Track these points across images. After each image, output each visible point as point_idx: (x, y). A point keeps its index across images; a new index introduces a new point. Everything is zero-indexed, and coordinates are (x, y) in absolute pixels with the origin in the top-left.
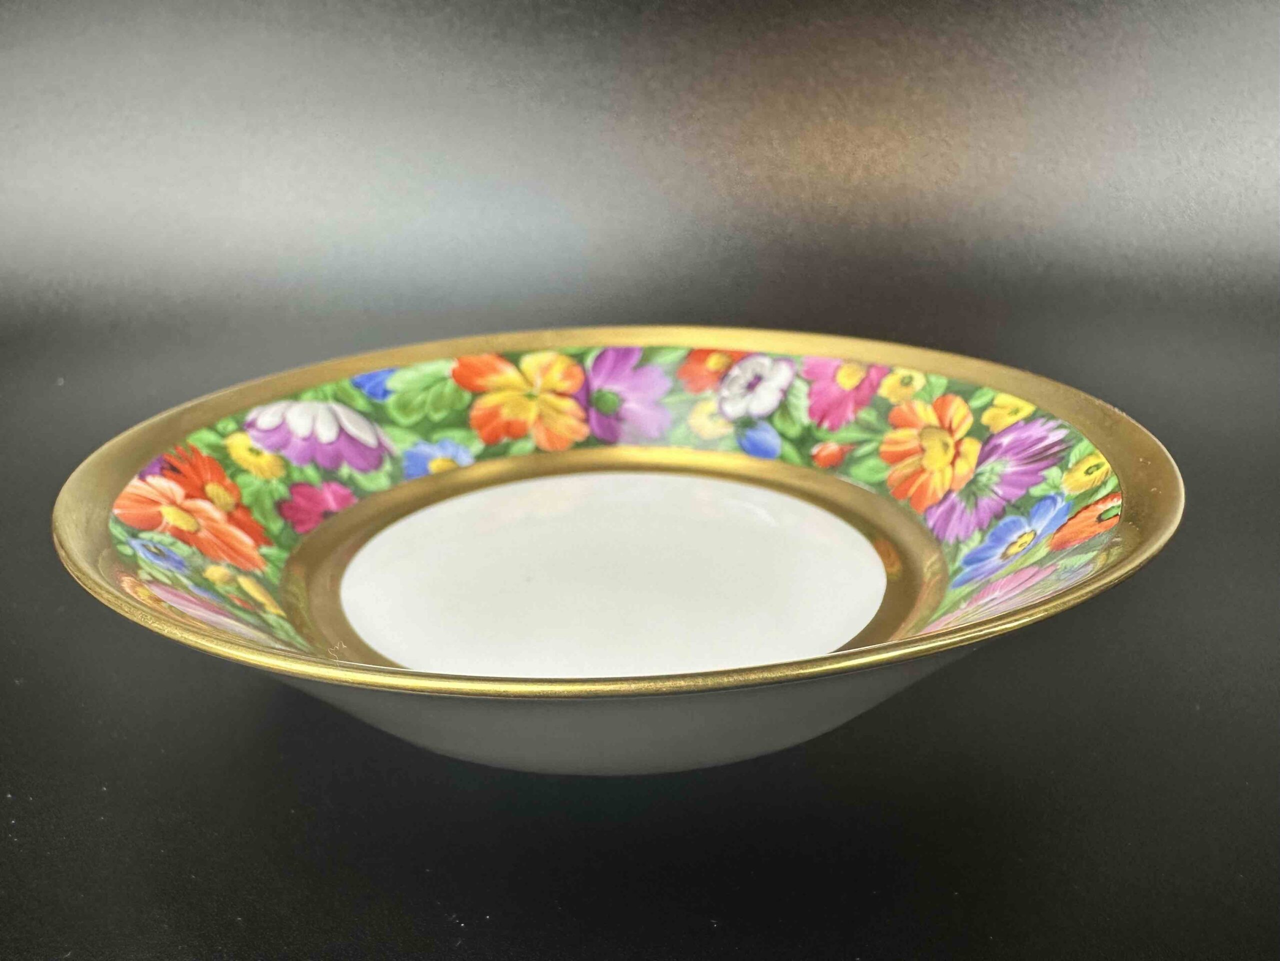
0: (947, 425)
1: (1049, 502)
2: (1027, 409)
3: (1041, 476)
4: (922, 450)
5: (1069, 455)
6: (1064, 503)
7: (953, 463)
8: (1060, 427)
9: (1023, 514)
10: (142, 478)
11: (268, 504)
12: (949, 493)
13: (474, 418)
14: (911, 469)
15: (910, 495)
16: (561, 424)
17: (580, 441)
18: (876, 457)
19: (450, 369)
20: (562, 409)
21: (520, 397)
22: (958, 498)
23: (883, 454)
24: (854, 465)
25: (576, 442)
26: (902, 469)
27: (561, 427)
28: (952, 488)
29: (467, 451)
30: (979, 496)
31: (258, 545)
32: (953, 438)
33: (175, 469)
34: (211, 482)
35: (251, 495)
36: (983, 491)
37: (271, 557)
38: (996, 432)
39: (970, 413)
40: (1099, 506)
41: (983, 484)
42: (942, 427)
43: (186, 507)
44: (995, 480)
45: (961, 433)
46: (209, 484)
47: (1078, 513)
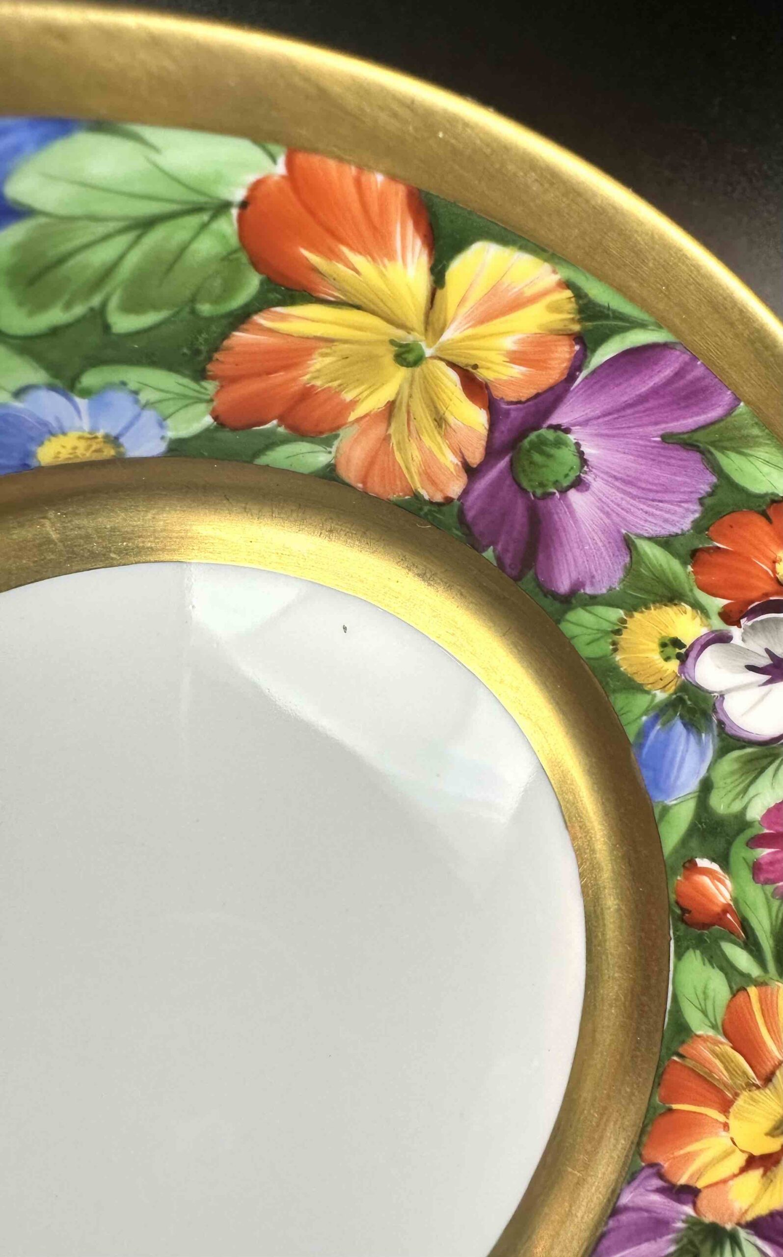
13: (228, 349)
14: (725, 1076)
15: (675, 1106)
16: (421, 448)
17: (427, 497)
18: (731, 988)
19: (251, 178)
20: (451, 419)
21: (382, 342)
22: (680, 1225)
23: (741, 996)
24: (702, 953)
25: (417, 496)
26: (721, 1057)
27: (416, 453)
28: (702, 1196)
29: (161, 424)
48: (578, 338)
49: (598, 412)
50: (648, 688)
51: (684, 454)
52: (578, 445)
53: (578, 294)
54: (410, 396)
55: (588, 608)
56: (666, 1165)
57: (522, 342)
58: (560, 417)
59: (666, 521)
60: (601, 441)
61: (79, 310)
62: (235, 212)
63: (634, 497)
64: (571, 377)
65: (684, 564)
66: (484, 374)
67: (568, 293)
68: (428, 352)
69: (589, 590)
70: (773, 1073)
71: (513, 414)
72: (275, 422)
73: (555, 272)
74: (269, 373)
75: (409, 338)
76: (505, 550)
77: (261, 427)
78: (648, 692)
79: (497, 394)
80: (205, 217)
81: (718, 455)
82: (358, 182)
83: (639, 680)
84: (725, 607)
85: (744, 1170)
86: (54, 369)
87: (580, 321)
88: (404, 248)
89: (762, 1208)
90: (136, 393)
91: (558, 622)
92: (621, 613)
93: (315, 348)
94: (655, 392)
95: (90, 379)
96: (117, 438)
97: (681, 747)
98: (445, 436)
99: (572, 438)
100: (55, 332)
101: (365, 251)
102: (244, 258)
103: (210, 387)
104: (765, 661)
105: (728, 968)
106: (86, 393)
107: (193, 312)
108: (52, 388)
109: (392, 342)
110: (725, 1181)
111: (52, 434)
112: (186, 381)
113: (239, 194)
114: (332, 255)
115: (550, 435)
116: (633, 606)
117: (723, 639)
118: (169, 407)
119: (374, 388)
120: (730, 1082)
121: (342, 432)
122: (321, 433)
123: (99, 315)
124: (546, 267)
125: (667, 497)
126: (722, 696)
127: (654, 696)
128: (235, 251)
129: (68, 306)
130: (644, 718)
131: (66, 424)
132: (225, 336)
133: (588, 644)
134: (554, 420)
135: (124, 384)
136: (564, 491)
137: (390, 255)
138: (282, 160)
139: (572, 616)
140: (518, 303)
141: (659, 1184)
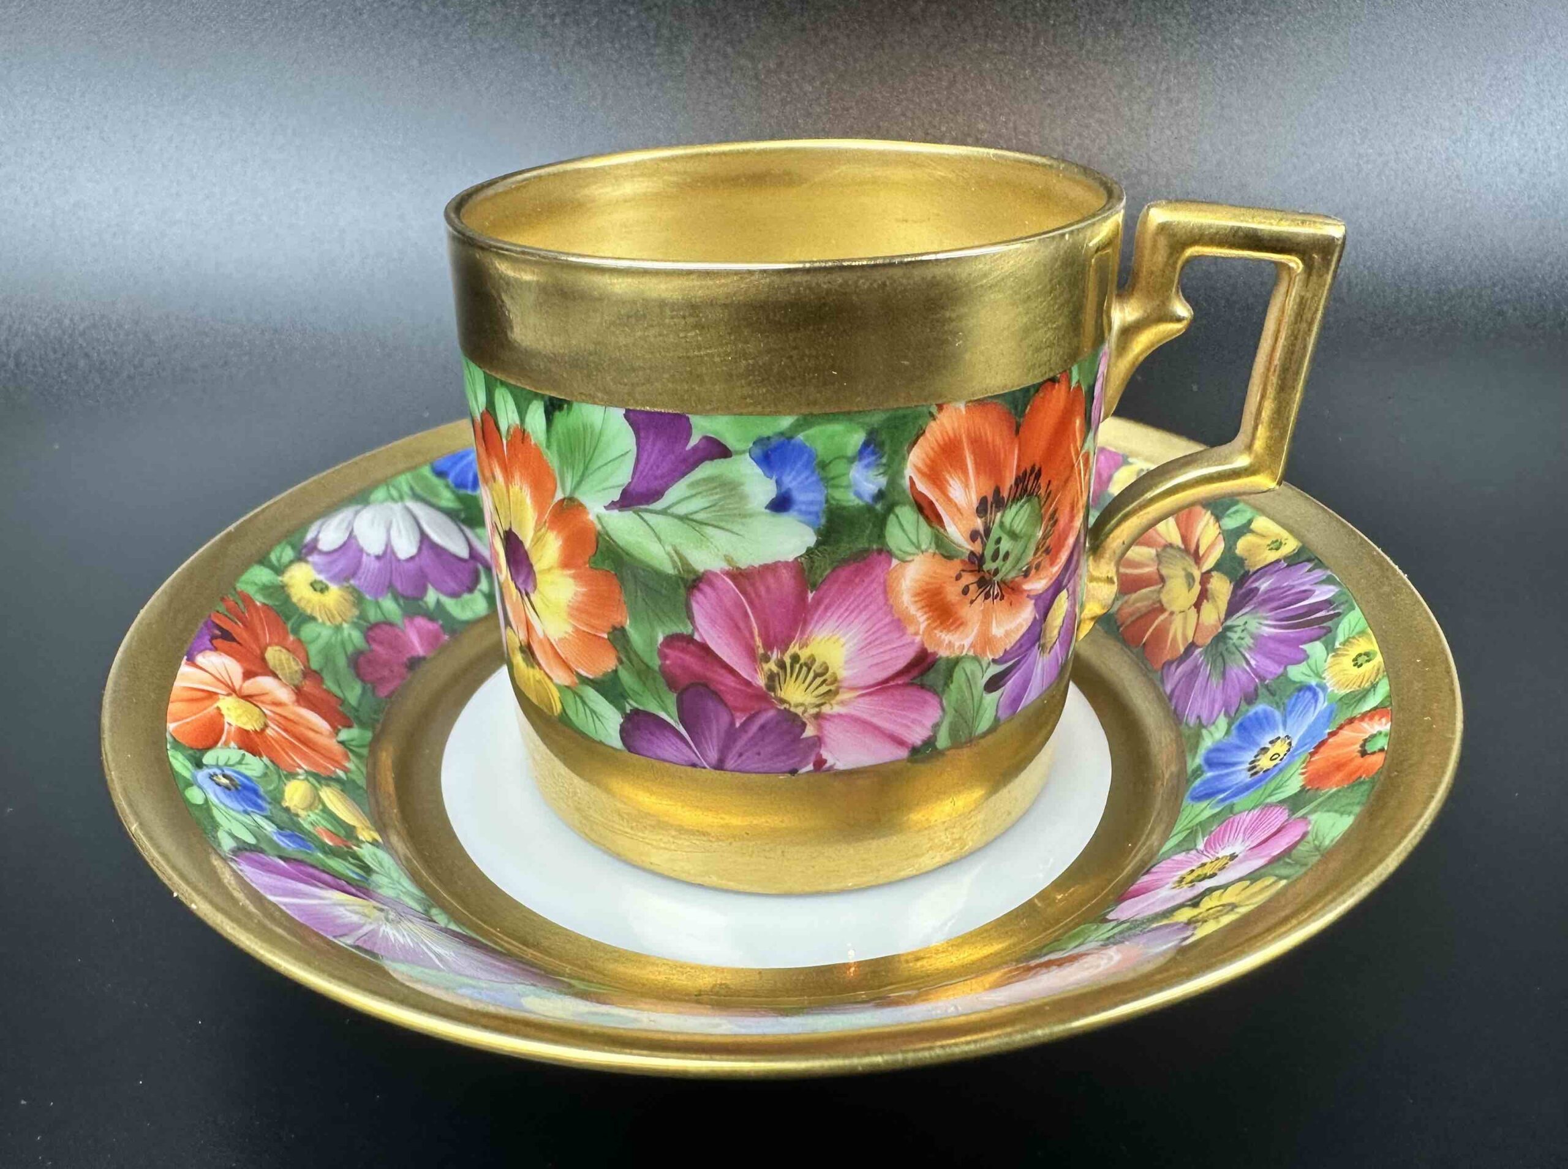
0: (1193, 547)
1: (1308, 695)
2: (1291, 545)
3: (1304, 651)
4: (1162, 580)
5: (1337, 625)
6: (1326, 704)
7: (1198, 605)
8: (1329, 581)
9: (1278, 707)
10: (191, 661)
11: (342, 662)
12: (1191, 647)
14: (1147, 604)
15: (1145, 640)
22: (1202, 659)
26: (1136, 602)
28: (1196, 641)
30: (1228, 661)
31: (336, 731)
32: (1199, 568)
33: (227, 636)
34: (270, 644)
35: (320, 652)
36: (1233, 653)
37: (354, 743)
38: (1252, 570)
39: (1221, 536)
40: (1365, 725)
41: (1234, 644)
42: (1186, 550)
43: (246, 692)
44: (1249, 641)
45: (1209, 563)
46: (269, 649)
47: (1341, 727)
56: (1167, 656)
70: (1161, 576)
85: (1198, 612)
89: (1223, 605)
110: (1198, 624)
120: (1151, 603)
141: (1175, 664)
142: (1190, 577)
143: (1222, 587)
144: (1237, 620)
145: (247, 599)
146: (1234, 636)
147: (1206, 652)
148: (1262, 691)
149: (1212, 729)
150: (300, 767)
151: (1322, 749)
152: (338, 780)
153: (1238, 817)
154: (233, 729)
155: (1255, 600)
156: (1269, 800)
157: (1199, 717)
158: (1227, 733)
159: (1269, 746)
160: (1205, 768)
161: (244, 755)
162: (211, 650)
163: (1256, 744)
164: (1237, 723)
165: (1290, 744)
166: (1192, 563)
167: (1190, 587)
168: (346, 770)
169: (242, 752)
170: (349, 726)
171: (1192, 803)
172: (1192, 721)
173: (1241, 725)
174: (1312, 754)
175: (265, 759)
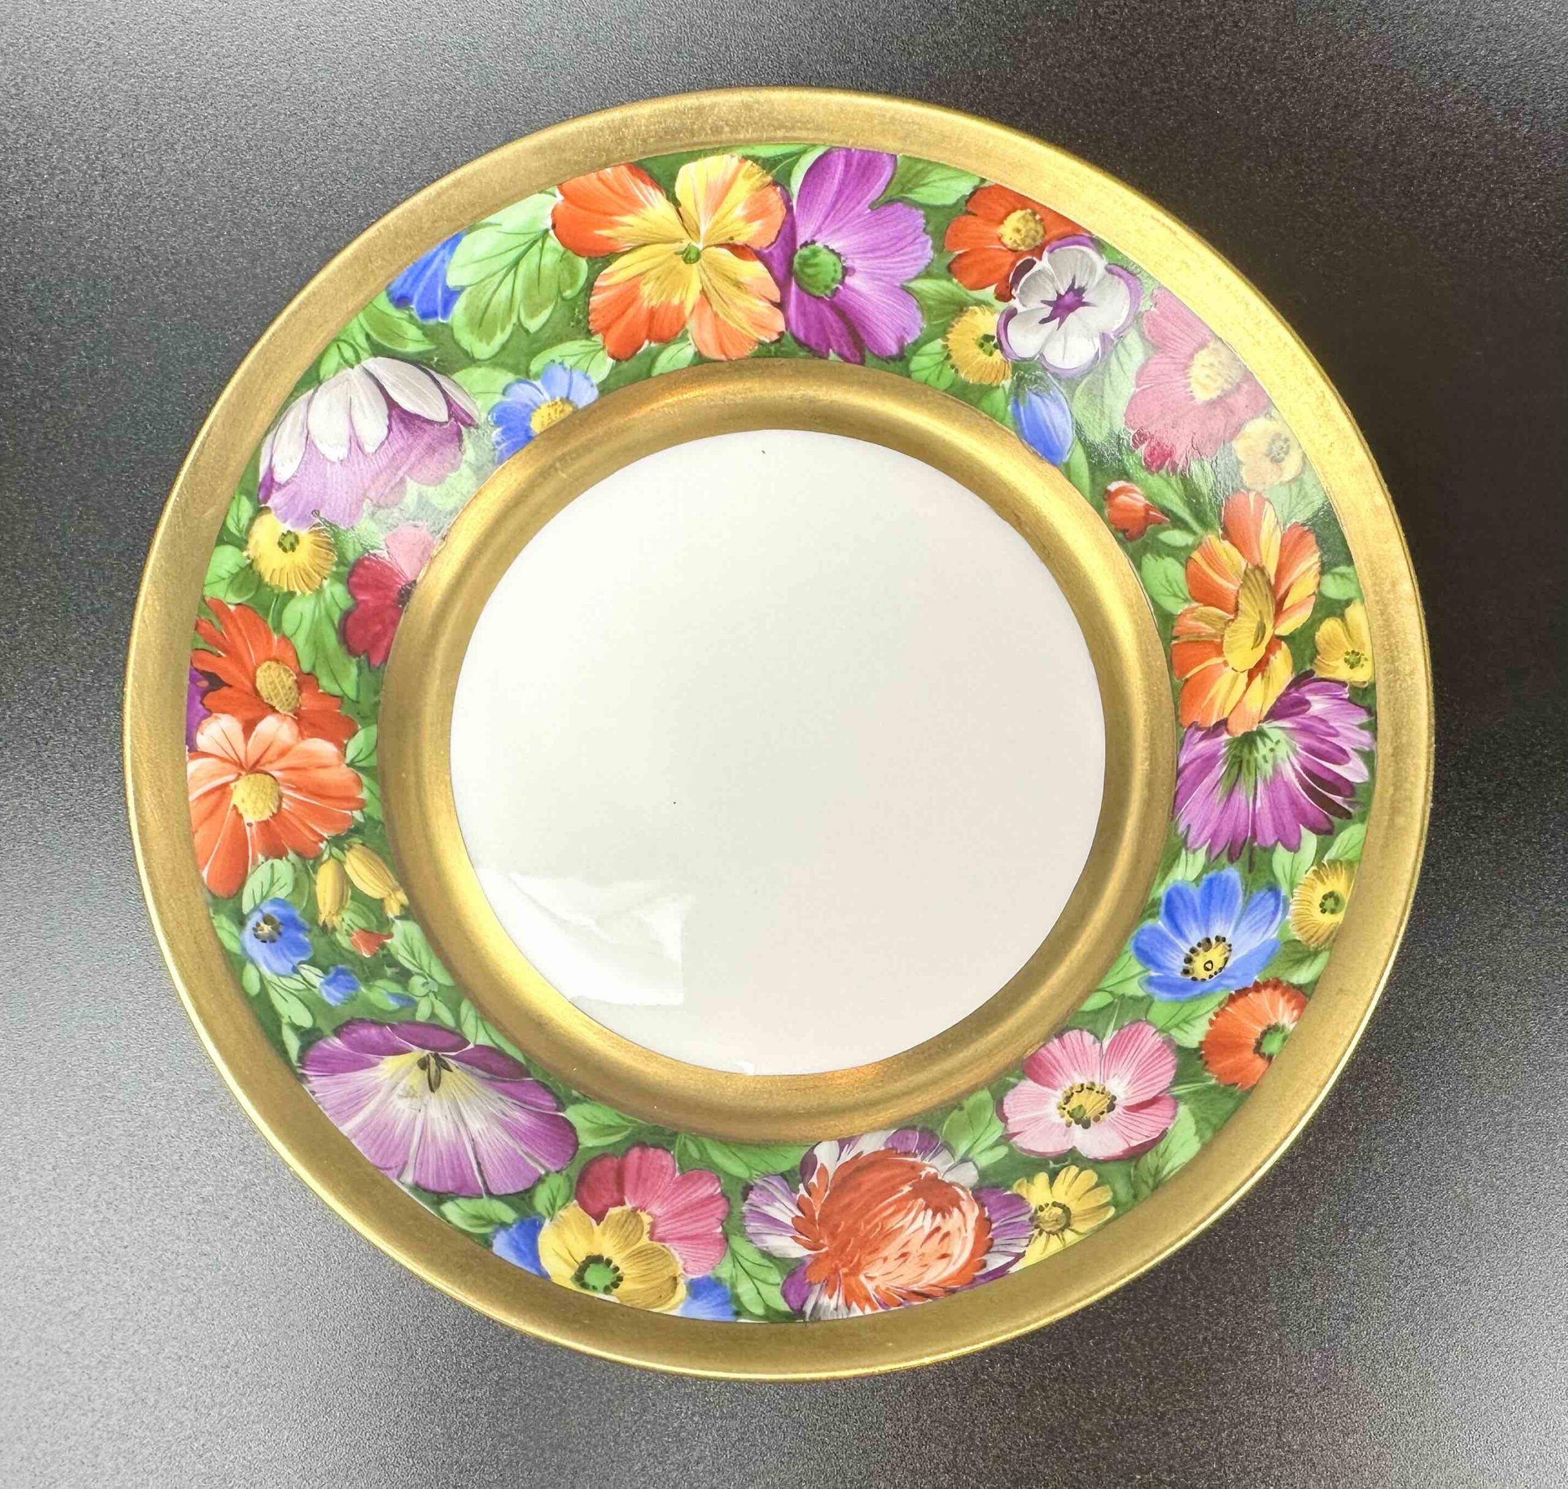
0: (1282, 590)
1: (1271, 905)
2: (1365, 673)
3: (1300, 837)
4: (1236, 610)
5: (1340, 830)
6: (1275, 937)
8: (1367, 757)
10: (194, 748)
12: (1223, 725)
13: (594, 310)
14: (1209, 629)
15: (1188, 676)
16: (740, 309)
17: (768, 341)
18: (1181, 564)
19: (550, 211)
20: (742, 280)
21: (671, 257)
22: (1224, 750)
23: (1191, 566)
24: (1152, 553)
25: (761, 343)
26: (1201, 618)
27: (740, 315)
28: (1229, 721)
29: (587, 378)
30: (1242, 778)
31: (342, 748)
32: (1275, 627)
33: (215, 682)
34: (258, 665)
35: (307, 641)
36: (1250, 773)
37: (361, 757)
38: (1318, 674)
39: (1313, 598)
40: (1281, 1003)
41: (1256, 760)
42: (1273, 589)
43: (252, 759)
44: (1268, 768)
45: (1287, 627)
46: (258, 672)
47: (1266, 985)
48: (775, 183)
49: (821, 218)
50: (995, 385)
51: (890, 209)
52: (827, 247)
53: (755, 159)
54: (710, 280)
55: (920, 352)
56: (1198, 719)
57: (745, 207)
58: (803, 236)
59: (915, 259)
60: (839, 235)
61: (509, 329)
62: (551, 232)
63: (886, 256)
64: (789, 209)
65: (949, 280)
66: (740, 240)
67: (750, 162)
68: (700, 246)
69: (909, 340)
70: (1237, 603)
71: (775, 254)
72: (647, 342)
73: (732, 157)
74: (623, 313)
75: (685, 245)
76: (840, 346)
77: (642, 350)
78: (998, 387)
79: (756, 247)
80: (540, 244)
81: (909, 196)
82: (600, 179)
83: (986, 383)
84: (996, 291)
85: (1248, 685)
86: (514, 369)
87: (768, 173)
88: (646, 198)
89: (1271, 701)
90: (561, 364)
91: (909, 376)
92: (939, 342)
93: (639, 283)
94: (843, 184)
95: (535, 366)
96: (568, 398)
97: (1045, 413)
98: (747, 292)
99: (819, 245)
100: (504, 347)
101: (628, 212)
102: (570, 253)
103: (598, 338)
104: (1048, 311)
105: (1173, 551)
106: (537, 376)
107: (563, 299)
108: (519, 381)
109: (677, 253)
110: (1240, 701)
111: (533, 410)
112: (584, 342)
113: (549, 223)
114: (612, 225)
115: (805, 252)
116: (943, 333)
117: (1011, 314)
118: (583, 365)
119: (686, 287)
120: (1213, 631)
121: (688, 327)
122: (677, 334)
123: (520, 325)
124: (726, 157)
125: (903, 243)
126: (1042, 355)
127: (1003, 387)
128: (564, 253)
129: (503, 329)
130: (1009, 408)
131: (536, 399)
132: (588, 304)
133: (938, 378)
134: (801, 240)
135: (553, 361)
136: (842, 282)
137: (643, 206)
138: (557, 192)
139: (913, 366)
140: (727, 187)
141: (1201, 733)
142: (1262, 628)
143: (1282, 669)
144: (1275, 730)
145: (218, 607)
146: (1263, 749)
147: (1229, 743)
148: (1246, 851)
149: (1191, 856)
150: (322, 839)
151: (1241, 1002)
152: (357, 830)
153: (1147, 1027)
154: (254, 827)
155: (1298, 719)
156: (1174, 1032)
157: (1189, 826)
158: (1198, 879)
159: (1213, 941)
160: (1162, 909)
161: (272, 865)
162: (205, 717)
163: (1207, 924)
164: (1212, 874)
165: (1226, 960)
166: (1272, 609)
167: (1256, 644)
168: (361, 805)
169: (270, 861)
170: (354, 733)
171: (1132, 953)
172: (1182, 828)
173: (1210, 881)
174: (1232, 999)
175: (292, 856)
